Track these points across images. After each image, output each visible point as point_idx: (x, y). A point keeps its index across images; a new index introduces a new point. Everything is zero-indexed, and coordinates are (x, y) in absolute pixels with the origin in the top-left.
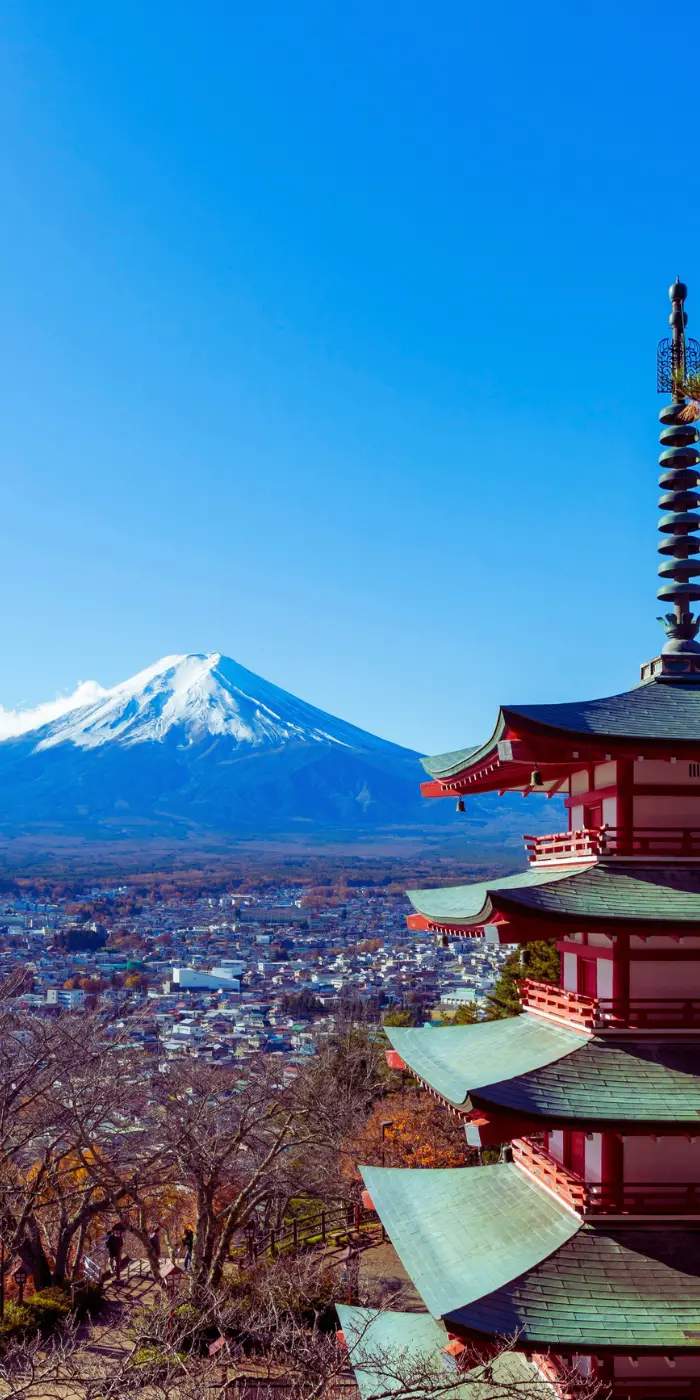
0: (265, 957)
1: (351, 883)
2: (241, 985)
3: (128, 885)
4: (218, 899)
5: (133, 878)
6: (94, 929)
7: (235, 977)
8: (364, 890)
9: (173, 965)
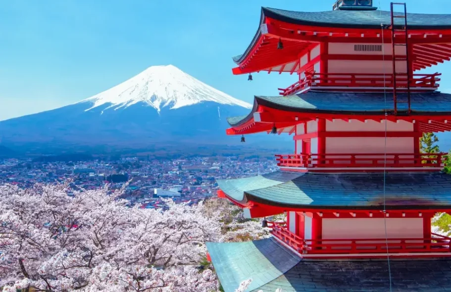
0: (190, 184)
1: (224, 155)
2: (181, 195)
3: (136, 156)
4: (172, 161)
5: (138, 154)
6: (123, 174)
7: (179, 192)
8: (229, 158)
9: (155, 187)
